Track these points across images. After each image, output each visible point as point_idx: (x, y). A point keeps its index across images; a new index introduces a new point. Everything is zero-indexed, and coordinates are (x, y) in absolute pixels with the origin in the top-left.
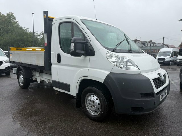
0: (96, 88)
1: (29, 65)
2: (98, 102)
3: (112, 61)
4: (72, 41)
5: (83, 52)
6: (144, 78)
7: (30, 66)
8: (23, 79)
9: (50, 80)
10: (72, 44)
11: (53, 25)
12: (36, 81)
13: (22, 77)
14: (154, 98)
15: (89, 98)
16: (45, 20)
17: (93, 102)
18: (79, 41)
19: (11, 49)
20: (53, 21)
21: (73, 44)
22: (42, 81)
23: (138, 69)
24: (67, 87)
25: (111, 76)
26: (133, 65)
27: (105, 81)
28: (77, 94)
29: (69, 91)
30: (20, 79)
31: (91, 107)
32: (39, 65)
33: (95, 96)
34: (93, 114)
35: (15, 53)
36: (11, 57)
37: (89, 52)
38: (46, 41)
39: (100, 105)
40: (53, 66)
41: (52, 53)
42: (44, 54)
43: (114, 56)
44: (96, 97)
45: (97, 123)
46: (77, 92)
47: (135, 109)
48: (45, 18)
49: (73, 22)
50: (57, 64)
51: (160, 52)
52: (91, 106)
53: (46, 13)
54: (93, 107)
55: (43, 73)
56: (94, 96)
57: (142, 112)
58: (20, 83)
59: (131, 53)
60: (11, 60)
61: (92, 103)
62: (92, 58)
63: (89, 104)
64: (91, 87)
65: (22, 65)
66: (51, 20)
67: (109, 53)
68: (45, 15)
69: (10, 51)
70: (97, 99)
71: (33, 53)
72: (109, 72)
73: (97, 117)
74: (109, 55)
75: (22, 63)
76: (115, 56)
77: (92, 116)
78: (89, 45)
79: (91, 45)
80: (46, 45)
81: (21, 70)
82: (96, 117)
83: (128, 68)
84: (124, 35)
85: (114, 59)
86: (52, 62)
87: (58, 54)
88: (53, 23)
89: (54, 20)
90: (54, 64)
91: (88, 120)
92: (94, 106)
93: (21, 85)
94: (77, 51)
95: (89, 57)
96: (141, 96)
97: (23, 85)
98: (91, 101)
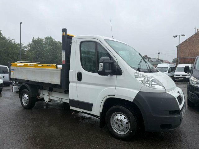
0: (123, 107)
1: (39, 82)
2: (126, 121)
3: (140, 81)
4: (100, 61)
5: (110, 71)
7: (40, 85)
9: (62, 99)
10: (100, 64)
11: (72, 43)
12: (43, 99)
13: (26, 96)
14: (180, 115)
15: (116, 117)
16: (64, 37)
17: (121, 121)
18: (108, 61)
19: (12, 64)
20: (72, 39)
21: (102, 64)
22: (51, 100)
23: (164, 88)
24: (89, 106)
25: (141, 95)
26: (158, 84)
28: (101, 114)
29: (91, 110)
30: (23, 98)
31: (119, 126)
32: (52, 83)
34: (121, 133)
35: (19, 69)
36: (12, 73)
38: (63, 59)
39: (128, 124)
40: (71, 84)
41: (71, 71)
42: (60, 72)
43: (141, 75)
46: (101, 111)
47: (163, 126)
48: (64, 35)
50: (76, 83)
52: (118, 125)
53: (64, 30)
54: (120, 126)
56: (121, 115)
57: (170, 129)
58: (23, 103)
59: (151, 72)
60: (11, 77)
61: (119, 123)
62: (119, 77)
63: (116, 123)
64: (118, 106)
65: (28, 83)
66: (70, 37)
67: (136, 72)
68: (64, 32)
69: (11, 67)
71: (46, 71)
72: (139, 91)
73: (126, 137)
74: (137, 75)
75: (28, 81)
76: (143, 76)
77: (119, 135)
78: (116, 65)
80: (64, 63)
81: (26, 88)
82: (124, 136)
83: (153, 87)
84: (139, 54)
85: (142, 79)
86: (70, 80)
87: (79, 72)
88: (72, 41)
90: (73, 82)
91: (115, 140)
92: (122, 125)
93: (25, 104)
94: (106, 71)
95: (116, 76)
96: (170, 114)
97: (27, 105)
98: (118, 120)
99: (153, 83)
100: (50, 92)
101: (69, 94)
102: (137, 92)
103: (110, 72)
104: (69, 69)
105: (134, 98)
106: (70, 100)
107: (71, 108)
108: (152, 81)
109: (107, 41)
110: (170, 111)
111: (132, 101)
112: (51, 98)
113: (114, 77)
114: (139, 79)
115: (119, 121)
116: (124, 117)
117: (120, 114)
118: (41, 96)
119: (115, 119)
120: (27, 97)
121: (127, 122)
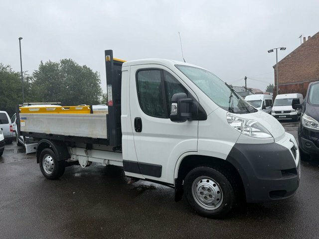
0: (211, 169)
1: (70, 137)
2: (216, 189)
3: (235, 127)
4: (173, 99)
5: (187, 115)
8: (52, 162)
9: (109, 160)
10: (173, 104)
11: (123, 73)
12: (77, 163)
13: (49, 159)
14: (297, 176)
15: (200, 185)
16: (108, 64)
17: (209, 190)
18: (184, 99)
20: (123, 66)
21: (176, 104)
22: (89, 164)
23: (271, 136)
24: (156, 170)
25: (238, 148)
27: (229, 156)
28: (176, 180)
29: (159, 176)
31: (205, 198)
32: (94, 137)
34: (208, 208)
35: (35, 117)
36: (22, 124)
37: (198, 114)
38: (110, 98)
39: (220, 194)
40: (124, 137)
41: (123, 116)
42: (106, 118)
43: (236, 119)
44: (211, 183)
45: (216, 221)
46: (176, 177)
47: (274, 193)
48: (109, 61)
50: (133, 134)
52: (204, 196)
53: (109, 53)
54: (208, 197)
55: (92, 150)
56: (208, 181)
58: (46, 170)
60: (21, 130)
61: (206, 192)
62: (202, 123)
63: (201, 193)
64: (202, 168)
66: (119, 64)
67: (229, 115)
68: (109, 56)
69: (20, 114)
70: (214, 185)
72: (235, 144)
73: (218, 212)
74: (230, 118)
75: (51, 135)
76: (239, 120)
77: (208, 212)
78: (197, 104)
79: (199, 104)
80: (111, 104)
81: (48, 146)
82: (214, 212)
84: (226, 84)
85: (239, 124)
86: (123, 130)
87: (137, 118)
88: (123, 69)
90: (128, 134)
91: (201, 219)
92: (210, 196)
93: (49, 173)
95: (197, 121)
96: (282, 174)
97: (52, 174)
98: (203, 188)
99: (254, 129)
100: (88, 151)
101: (122, 153)
102: (232, 144)
104: (120, 114)
105: (228, 153)
106: (125, 162)
107: (127, 174)
108: (252, 126)
109: (179, 67)
110: (282, 171)
111: (225, 158)
112: (90, 160)
113: (195, 123)
114: (233, 125)
115: (207, 189)
116: (213, 183)
117: (206, 180)
118: (73, 158)
119: (198, 187)
120: (51, 160)
121: (218, 190)
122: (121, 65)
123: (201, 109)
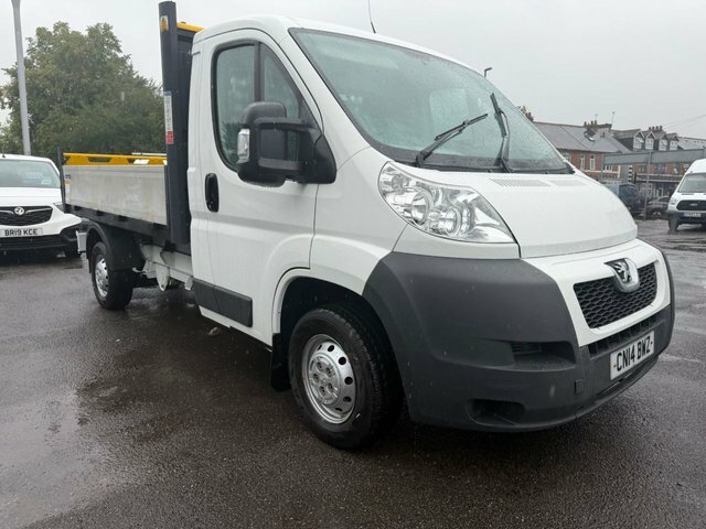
0: (337, 316)
1: (122, 219)
2: (345, 371)
3: (400, 206)
6: (533, 280)
7: (126, 226)
8: (105, 272)
10: (241, 132)
11: (194, 58)
13: (102, 265)
14: (573, 367)
15: (317, 354)
16: (166, 36)
17: (329, 370)
19: (68, 158)
20: (194, 41)
21: (247, 132)
23: (512, 240)
24: (242, 308)
25: (393, 267)
27: (368, 286)
28: (275, 337)
29: (250, 324)
30: (97, 271)
31: (322, 389)
32: (150, 220)
33: (336, 347)
34: (330, 417)
35: (79, 173)
36: (67, 188)
37: (316, 166)
38: (169, 126)
39: (353, 385)
40: (195, 224)
41: (191, 170)
42: (164, 176)
43: (413, 183)
44: (338, 353)
45: (338, 455)
46: (277, 330)
48: (165, 29)
49: (260, 43)
50: (206, 218)
51: (692, 175)
52: (320, 385)
53: (168, 10)
54: (327, 389)
55: (176, 254)
56: (331, 349)
57: (518, 420)
58: (100, 290)
59: (504, 170)
60: (67, 202)
61: (324, 376)
62: (325, 190)
63: (315, 376)
64: (320, 312)
65: (103, 219)
66: (187, 37)
67: (390, 169)
68: (166, 18)
69: (64, 167)
70: (342, 361)
71: (132, 175)
72: (388, 252)
73: (343, 433)
74: (390, 178)
75: (100, 213)
76: (418, 185)
77: (325, 427)
78: (315, 138)
79: (322, 136)
80: (169, 140)
81: (100, 239)
83: (477, 234)
84: (493, 97)
85: (409, 198)
86: (192, 207)
87: (209, 175)
89: (196, 38)
91: (311, 441)
92: (330, 386)
93: (103, 294)
94: (264, 163)
95: (315, 186)
96: (515, 356)
97: (108, 297)
98: (319, 365)
99: (481, 217)
100: (167, 254)
102: (381, 253)
103: (291, 168)
104: (186, 167)
105: (366, 279)
107: (205, 312)
109: (302, 37)
111: (360, 290)
112: (173, 274)
113: (312, 188)
114: (398, 200)
115: (324, 368)
116: (343, 355)
117: (329, 345)
118: (147, 270)
119: (313, 359)
120: (105, 269)
121: (350, 374)
122: (192, 39)
123: (322, 152)
